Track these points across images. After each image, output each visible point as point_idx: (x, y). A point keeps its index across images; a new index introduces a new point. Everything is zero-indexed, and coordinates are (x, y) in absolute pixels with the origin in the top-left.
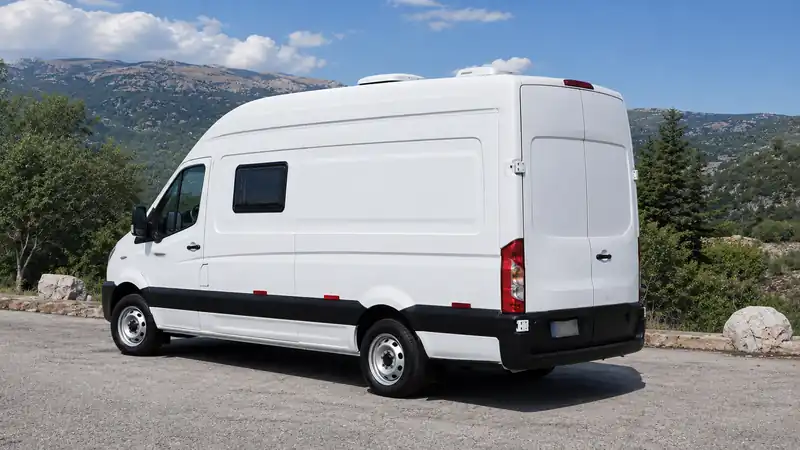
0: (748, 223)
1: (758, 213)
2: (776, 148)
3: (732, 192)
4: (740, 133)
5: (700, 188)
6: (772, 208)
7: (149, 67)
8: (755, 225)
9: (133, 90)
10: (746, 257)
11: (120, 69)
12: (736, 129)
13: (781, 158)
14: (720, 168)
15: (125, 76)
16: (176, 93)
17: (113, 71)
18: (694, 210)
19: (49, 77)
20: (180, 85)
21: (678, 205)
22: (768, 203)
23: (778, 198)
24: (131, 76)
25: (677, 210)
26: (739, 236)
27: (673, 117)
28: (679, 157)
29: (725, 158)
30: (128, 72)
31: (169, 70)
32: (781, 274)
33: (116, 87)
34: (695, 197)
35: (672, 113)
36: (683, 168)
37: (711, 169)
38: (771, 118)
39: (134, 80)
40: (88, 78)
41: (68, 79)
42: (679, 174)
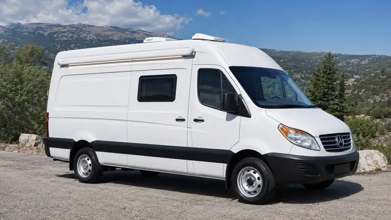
0: (368, 109)
1: (373, 104)
2: (382, 72)
3: (360, 94)
4: (365, 64)
5: (344, 92)
6: (380, 101)
7: (73, 27)
8: (372, 110)
9: (66, 39)
10: (367, 126)
11: (59, 28)
12: (363, 62)
13: (384, 77)
14: (355, 81)
15: (62, 32)
16: (87, 40)
17: (56, 29)
18: (341, 103)
19: (24, 32)
20: (89, 36)
21: (333, 100)
22: (378, 98)
23: (383, 96)
24: (65, 32)
25: (332, 102)
26: (364, 115)
27: (330, 56)
28: (333, 76)
29: (357, 77)
30: (63, 30)
31: (84, 29)
32: (384, 134)
33: (57, 37)
34: (341, 96)
35: (329, 54)
36: (335, 81)
37: (350, 82)
38: (380, 57)
39: (66, 34)
40: (44, 33)
41: (34, 33)
42: (333, 84)
